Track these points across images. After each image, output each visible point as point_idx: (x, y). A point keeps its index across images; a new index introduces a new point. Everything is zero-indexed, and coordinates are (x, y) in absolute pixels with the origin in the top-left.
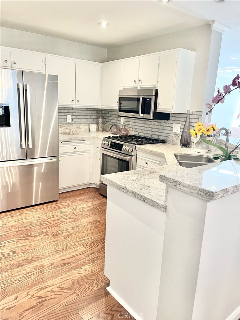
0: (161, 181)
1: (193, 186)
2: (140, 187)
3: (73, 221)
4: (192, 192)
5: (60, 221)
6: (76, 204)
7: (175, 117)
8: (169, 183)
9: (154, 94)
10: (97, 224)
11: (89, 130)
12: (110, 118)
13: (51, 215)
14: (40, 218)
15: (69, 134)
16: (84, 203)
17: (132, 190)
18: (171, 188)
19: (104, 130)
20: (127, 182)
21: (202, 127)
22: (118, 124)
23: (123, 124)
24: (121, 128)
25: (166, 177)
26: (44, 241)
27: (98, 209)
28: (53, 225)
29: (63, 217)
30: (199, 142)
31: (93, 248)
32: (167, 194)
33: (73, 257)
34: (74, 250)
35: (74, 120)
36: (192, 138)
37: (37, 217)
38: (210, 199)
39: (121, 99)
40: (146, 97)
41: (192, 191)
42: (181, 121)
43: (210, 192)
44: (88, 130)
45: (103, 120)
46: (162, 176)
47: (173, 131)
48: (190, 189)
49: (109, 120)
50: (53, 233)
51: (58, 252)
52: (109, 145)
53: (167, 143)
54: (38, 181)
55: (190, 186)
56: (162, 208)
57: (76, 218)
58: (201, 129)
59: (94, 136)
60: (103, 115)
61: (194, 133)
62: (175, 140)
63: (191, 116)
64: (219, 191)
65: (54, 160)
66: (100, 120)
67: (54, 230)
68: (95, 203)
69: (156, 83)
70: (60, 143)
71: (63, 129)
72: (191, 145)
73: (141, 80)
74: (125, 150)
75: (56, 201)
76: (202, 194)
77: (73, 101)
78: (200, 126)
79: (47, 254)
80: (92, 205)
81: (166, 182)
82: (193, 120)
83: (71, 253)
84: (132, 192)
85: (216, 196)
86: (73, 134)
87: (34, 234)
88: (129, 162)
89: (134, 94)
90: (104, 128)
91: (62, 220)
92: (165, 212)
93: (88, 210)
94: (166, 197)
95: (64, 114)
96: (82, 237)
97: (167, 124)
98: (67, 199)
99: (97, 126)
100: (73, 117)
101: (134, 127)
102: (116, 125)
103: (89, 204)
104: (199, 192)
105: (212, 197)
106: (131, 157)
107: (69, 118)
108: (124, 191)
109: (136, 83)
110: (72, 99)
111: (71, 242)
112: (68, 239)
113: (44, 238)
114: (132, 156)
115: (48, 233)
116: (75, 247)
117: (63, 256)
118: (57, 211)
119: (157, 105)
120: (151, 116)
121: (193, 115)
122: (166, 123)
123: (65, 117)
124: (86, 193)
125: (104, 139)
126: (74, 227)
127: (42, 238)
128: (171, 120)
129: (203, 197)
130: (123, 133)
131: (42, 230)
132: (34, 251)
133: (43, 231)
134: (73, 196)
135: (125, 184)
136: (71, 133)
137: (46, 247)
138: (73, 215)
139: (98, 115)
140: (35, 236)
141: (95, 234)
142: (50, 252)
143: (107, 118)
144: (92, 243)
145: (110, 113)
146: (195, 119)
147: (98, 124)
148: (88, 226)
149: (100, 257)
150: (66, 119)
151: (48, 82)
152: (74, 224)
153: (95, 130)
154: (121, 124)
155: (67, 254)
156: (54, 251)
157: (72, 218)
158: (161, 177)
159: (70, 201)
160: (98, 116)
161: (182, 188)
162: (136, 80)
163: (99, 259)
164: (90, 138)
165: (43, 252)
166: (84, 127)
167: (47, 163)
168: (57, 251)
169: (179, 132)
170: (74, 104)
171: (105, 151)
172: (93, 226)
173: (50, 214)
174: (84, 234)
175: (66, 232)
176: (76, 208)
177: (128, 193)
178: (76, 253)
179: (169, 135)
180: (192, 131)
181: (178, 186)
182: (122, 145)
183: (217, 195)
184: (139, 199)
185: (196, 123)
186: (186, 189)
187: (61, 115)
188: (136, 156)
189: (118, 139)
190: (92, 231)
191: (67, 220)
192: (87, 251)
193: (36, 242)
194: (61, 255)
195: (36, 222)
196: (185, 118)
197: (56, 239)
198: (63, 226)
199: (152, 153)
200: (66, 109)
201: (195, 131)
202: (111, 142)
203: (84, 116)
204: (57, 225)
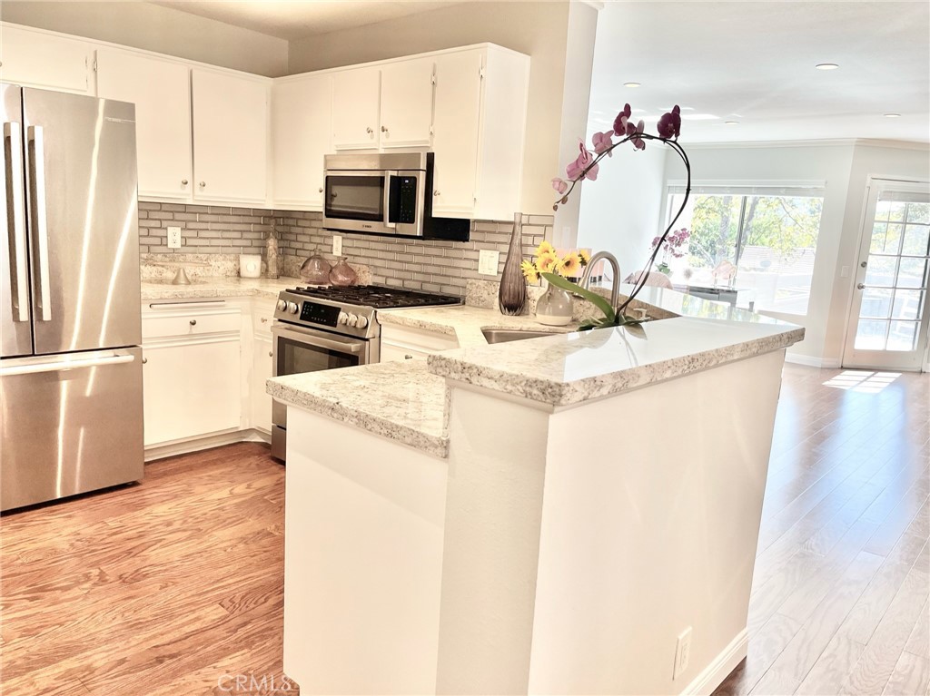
0: (431, 372)
1: (511, 375)
2: (379, 402)
3: (189, 538)
4: (510, 392)
5: (143, 541)
6: (198, 489)
7: (483, 232)
8: (453, 375)
9: (423, 165)
10: (265, 542)
11: (239, 273)
12: (301, 238)
13: (119, 524)
14: (78, 537)
15: (175, 282)
16: (224, 487)
17: (355, 409)
18: (459, 387)
19: (283, 273)
20: (344, 391)
21: (552, 255)
22: (327, 256)
23: (340, 255)
24: (333, 265)
25: (444, 359)
26: (91, 600)
27: (266, 501)
28: (123, 552)
29: (157, 529)
30: (548, 295)
31: (252, 606)
32: (449, 406)
33: (188, 637)
34: (192, 616)
35: (190, 242)
36: (529, 289)
37: (70, 532)
38: (554, 404)
39: (330, 181)
40: (401, 174)
41: (509, 387)
42: (499, 243)
43: (553, 384)
44: (234, 273)
45: (282, 243)
46: (434, 357)
47: (480, 272)
48: (504, 384)
49: (298, 245)
50: (125, 576)
51: (140, 626)
52: (297, 311)
53: (464, 303)
54: (73, 424)
55: (505, 375)
56: (436, 447)
57: (199, 530)
58: (551, 261)
59: (252, 287)
60: (279, 229)
61: (534, 272)
62: (485, 296)
63: (526, 230)
64: (575, 382)
65: (126, 357)
66: (272, 243)
67: (127, 566)
68: (257, 484)
69: (427, 137)
70: (145, 308)
71: (155, 268)
72: (526, 308)
73: (385, 128)
74: (346, 324)
75: (134, 484)
76: (535, 392)
77: (186, 183)
78: (548, 252)
79: (104, 635)
80: (251, 490)
81: (444, 373)
82: (530, 239)
83: (183, 625)
84: (355, 414)
85: (569, 395)
86: (188, 283)
87: (59, 581)
88: (357, 357)
89: (366, 167)
90: (283, 269)
91: (155, 536)
92: (446, 457)
93: (238, 505)
94: (448, 415)
95: (157, 224)
96: (218, 581)
97: (464, 251)
98: (169, 478)
99: (262, 260)
100: (188, 234)
101: (371, 262)
102: (319, 258)
103: (240, 489)
104: (528, 389)
105: (558, 397)
106: (362, 342)
107: (174, 236)
108: (335, 415)
109: (372, 137)
110: (184, 179)
111: (183, 596)
112: (173, 591)
113: (91, 591)
114: (367, 340)
115: (107, 577)
116: (193, 608)
117: (154, 637)
118: (136, 513)
119: (434, 197)
120: (417, 227)
121: (530, 225)
122: (462, 249)
123: (161, 233)
124: (229, 458)
125: (282, 296)
126: (193, 554)
127: (86, 592)
128: (472, 240)
129: (536, 400)
130: (342, 279)
131: (85, 570)
132: (60, 629)
133: (90, 573)
134: (190, 468)
135: (338, 395)
136: (182, 281)
137: (100, 617)
138: (191, 520)
139: (265, 228)
140: (65, 589)
141: (259, 567)
142: (114, 629)
143: (293, 237)
144: (247, 594)
145: (301, 223)
146: (535, 236)
147: (264, 257)
148: (235, 550)
149: (272, 629)
150: (164, 239)
151: (106, 123)
152: (192, 546)
153: (256, 273)
154: (335, 253)
155: (169, 632)
156: (126, 626)
157: (185, 530)
158: (431, 360)
159: (179, 483)
160: (264, 232)
161: (486, 382)
162: (372, 128)
163: (270, 635)
164: (239, 294)
165: (92, 631)
166: (223, 265)
167: (102, 367)
168: (137, 626)
169: (496, 274)
170: (188, 195)
171: (287, 329)
172: (253, 547)
173: (113, 523)
174: (223, 572)
175: (166, 570)
176: (201, 500)
177: (346, 419)
178: (197, 626)
179: (470, 281)
180: (526, 265)
181: (474, 380)
182: (337, 310)
183: (571, 392)
184: (376, 432)
185: (538, 246)
186: (496, 386)
187: (149, 228)
188: (377, 339)
189: (326, 294)
190: (251, 560)
191: (170, 536)
192: (230, 617)
193: (66, 604)
194: (150, 635)
195: (67, 546)
196: (509, 233)
197: (132, 592)
198: (155, 555)
199: (421, 328)
200: (164, 208)
201: (534, 265)
202: (305, 303)
203: (224, 230)
204: (135, 551)
